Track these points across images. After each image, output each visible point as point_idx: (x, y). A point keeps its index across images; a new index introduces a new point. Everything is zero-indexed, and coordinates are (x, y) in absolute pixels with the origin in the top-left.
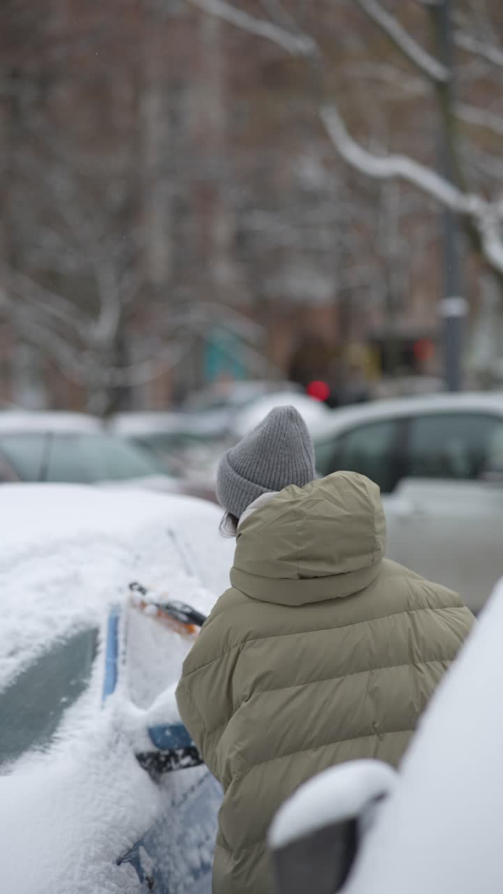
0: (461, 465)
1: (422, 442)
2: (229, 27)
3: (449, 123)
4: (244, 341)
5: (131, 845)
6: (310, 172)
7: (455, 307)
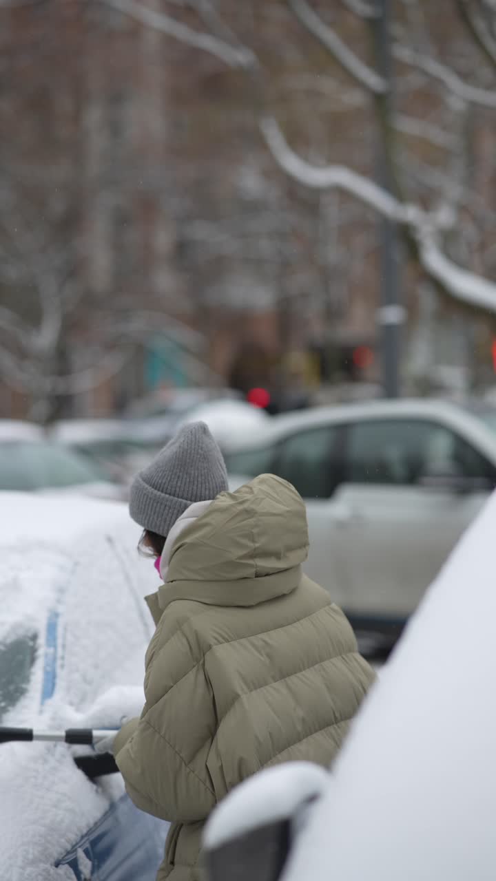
0: (398, 470)
1: (359, 448)
2: (170, 41)
3: (387, 134)
4: (185, 349)
5: (69, 847)
6: (250, 182)
7: (393, 315)
